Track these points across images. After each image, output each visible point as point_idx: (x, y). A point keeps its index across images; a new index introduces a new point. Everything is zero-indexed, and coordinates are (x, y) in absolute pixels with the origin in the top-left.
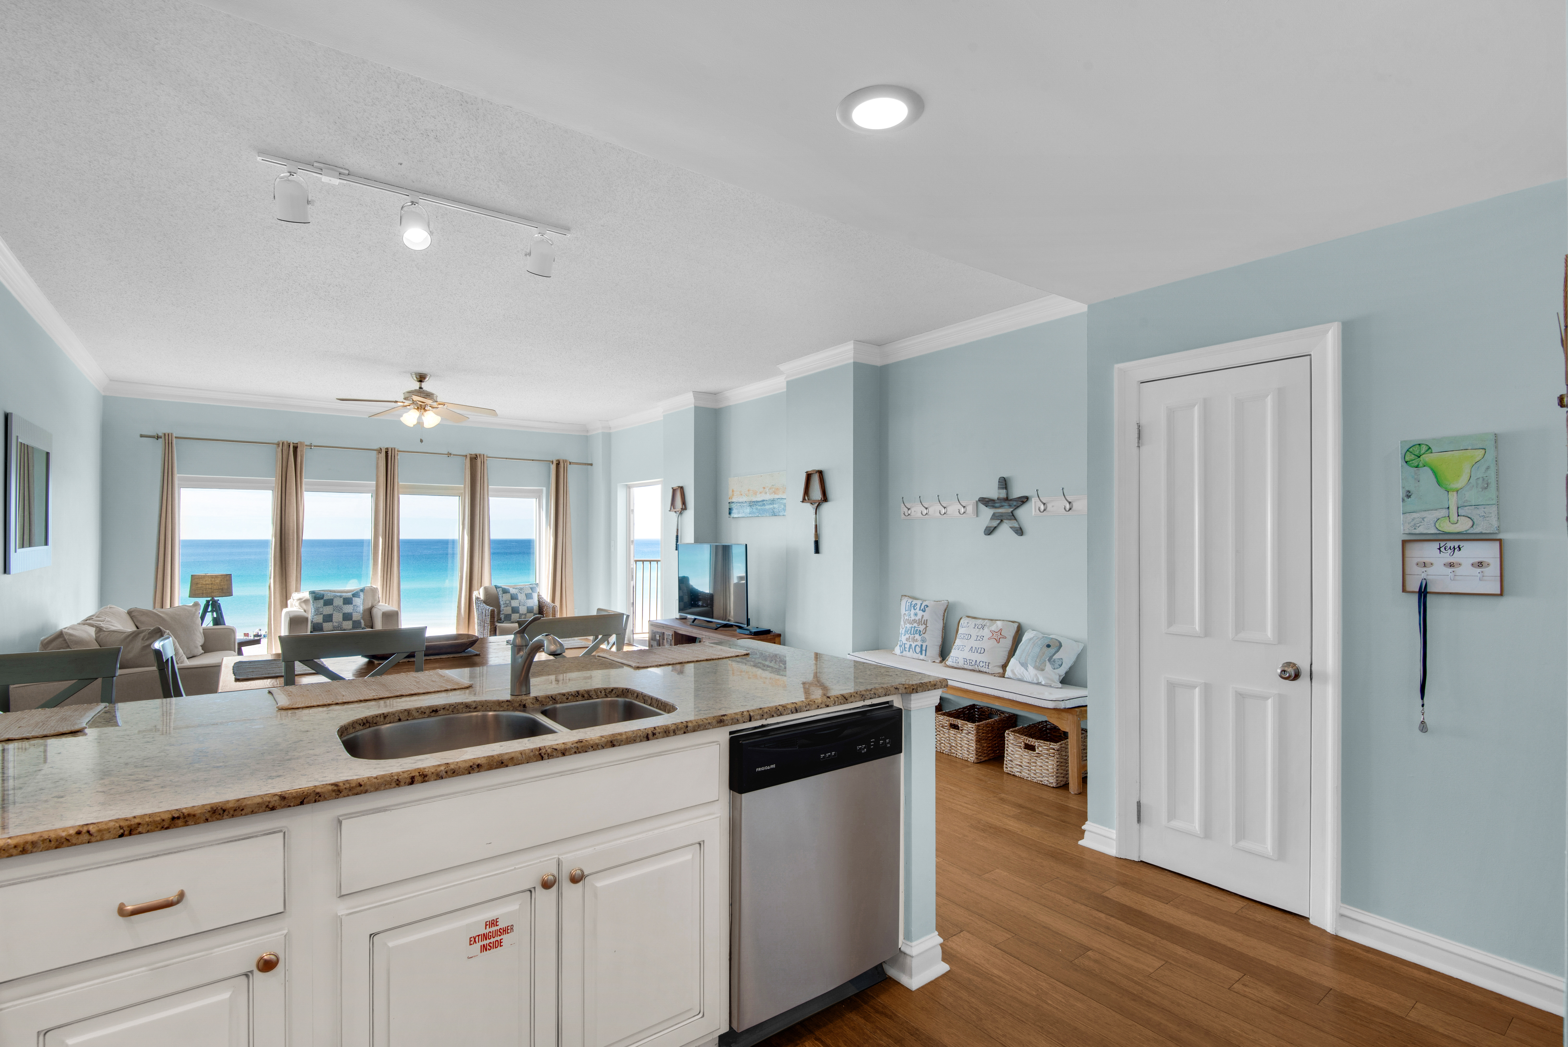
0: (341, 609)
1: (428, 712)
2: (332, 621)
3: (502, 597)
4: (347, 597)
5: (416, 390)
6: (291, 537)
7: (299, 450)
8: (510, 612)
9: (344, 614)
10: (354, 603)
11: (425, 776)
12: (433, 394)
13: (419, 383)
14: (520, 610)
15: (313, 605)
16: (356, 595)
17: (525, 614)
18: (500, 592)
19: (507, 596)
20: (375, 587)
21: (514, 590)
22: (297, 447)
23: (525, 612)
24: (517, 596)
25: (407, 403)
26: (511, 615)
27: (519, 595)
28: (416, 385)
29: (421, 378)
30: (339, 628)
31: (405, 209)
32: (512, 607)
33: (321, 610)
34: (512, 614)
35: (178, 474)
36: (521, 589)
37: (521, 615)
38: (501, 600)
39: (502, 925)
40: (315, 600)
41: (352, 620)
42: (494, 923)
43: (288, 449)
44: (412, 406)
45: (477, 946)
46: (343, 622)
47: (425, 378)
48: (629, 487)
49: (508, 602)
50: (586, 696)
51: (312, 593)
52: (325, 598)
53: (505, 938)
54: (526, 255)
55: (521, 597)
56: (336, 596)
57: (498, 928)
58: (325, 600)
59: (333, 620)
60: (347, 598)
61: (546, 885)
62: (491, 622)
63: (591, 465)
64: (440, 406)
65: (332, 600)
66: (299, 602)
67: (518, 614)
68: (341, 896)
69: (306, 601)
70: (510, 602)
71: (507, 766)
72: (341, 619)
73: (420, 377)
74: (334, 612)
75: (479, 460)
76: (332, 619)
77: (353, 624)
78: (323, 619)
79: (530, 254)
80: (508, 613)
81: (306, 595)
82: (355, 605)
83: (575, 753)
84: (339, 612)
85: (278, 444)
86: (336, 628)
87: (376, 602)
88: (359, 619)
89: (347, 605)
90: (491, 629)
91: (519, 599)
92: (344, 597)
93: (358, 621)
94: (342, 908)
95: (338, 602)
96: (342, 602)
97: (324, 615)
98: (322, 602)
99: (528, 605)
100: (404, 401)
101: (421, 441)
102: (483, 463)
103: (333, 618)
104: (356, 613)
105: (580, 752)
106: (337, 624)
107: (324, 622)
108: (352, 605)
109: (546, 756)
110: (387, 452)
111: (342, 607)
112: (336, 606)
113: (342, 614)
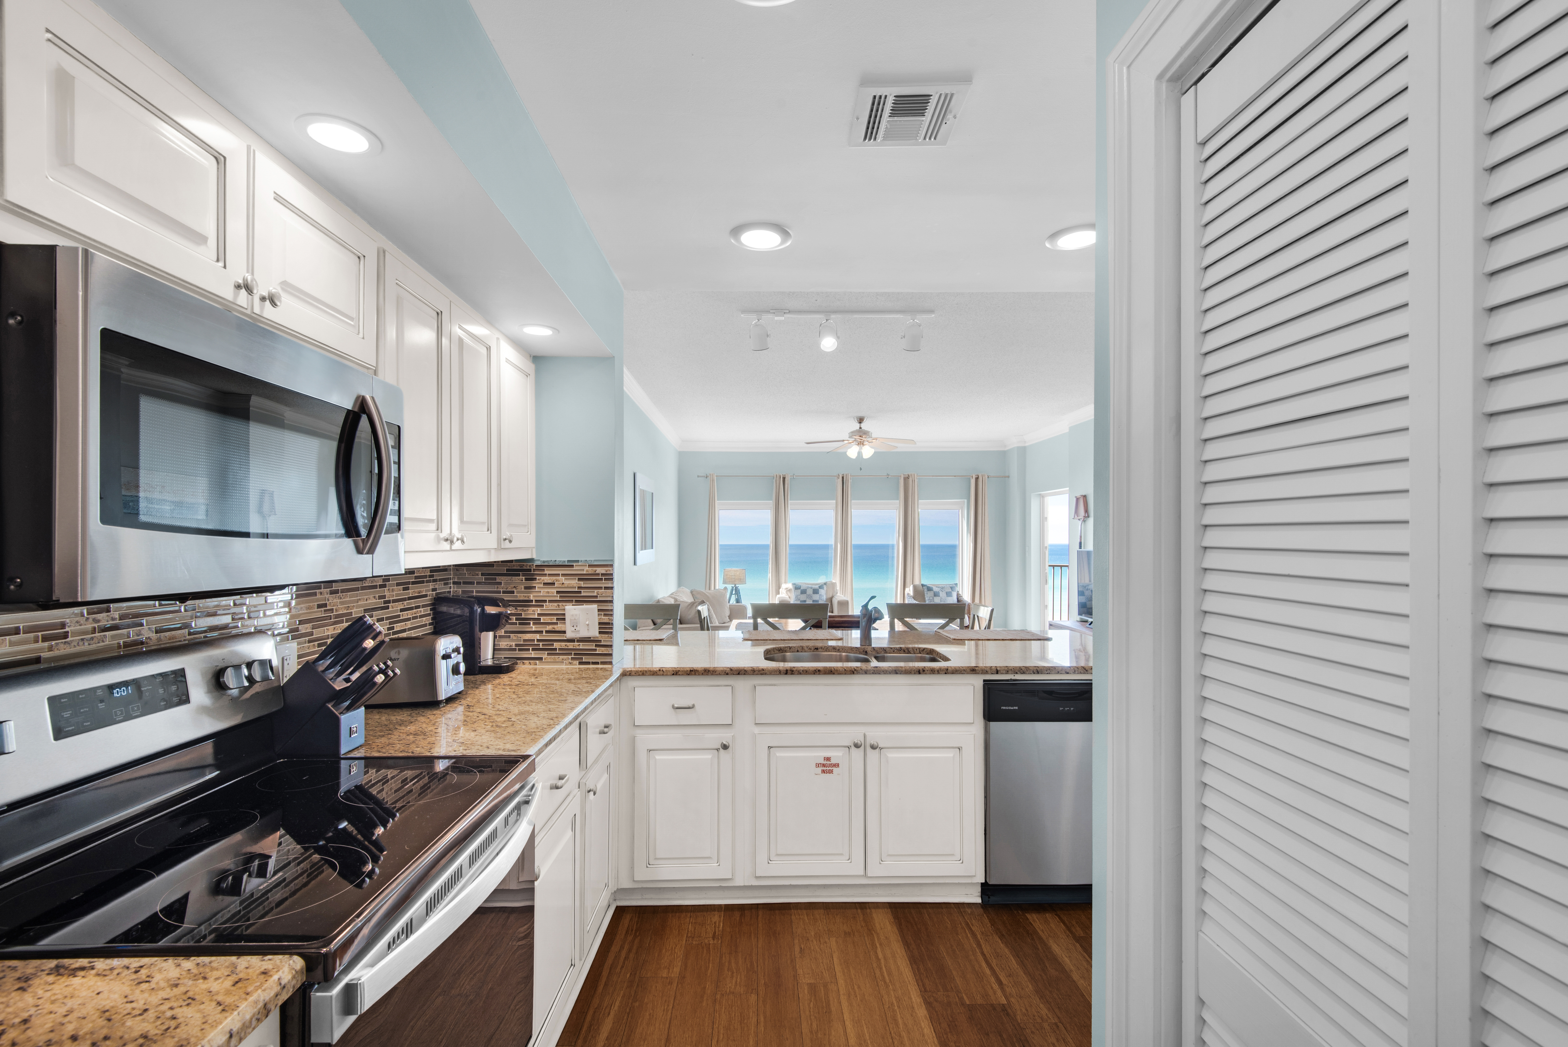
0: (812, 597)
1: (812, 648)
3: (928, 593)
4: (816, 588)
5: (857, 431)
7: (786, 480)
9: (814, 601)
10: (820, 593)
11: (793, 671)
12: (868, 432)
13: (859, 424)
14: (942, 602)
15: (795, 593)
16: (821, 587)
18: (927, 590)
19: (931, 594)
20: (834, 581)
21: (937, 588)
22: (785, 478)
24: (939, 594)
25: (851, 440)
27: (941, 593)
28: (857, 426)
29: (861, 420)
31: (822, 326)
33: (799, 596)
35: (717, 501)
36: (943, 588)
38: (927, 595)
39: (833, 761)
40: (796, 589)
42: (828, 759)
43: (779, 479)
44: (854, 443)
45: (820, 769)
47: (863, 420)
48: (1042, 497)
49: (931, 598)
50: (906, 651)
51: (794, 584)
52: (801, 588)
53: (835, 769)
54: (902, 338)
55: (943, 595)
56: (808, 588)
57: (831, 763)
58: (801, 590)
61: (857, 746)
63: (1008, 477)
64: (874, 441)
65: (806, 590)
66: (786, 590)
68: (756, 724)
69: (790, 590)
70: (934, 597)
71: (834, 674)
74: (807, 599)
75: (910, 479)
79: (904, 337)
81: (790, 586)
82: (821, 595)
83: (873, 673)
84: (810, 599)
85: (773, 477)
87: (835, 593)
89: (816, 595)
91: (941, 596)
92: (813, 588)
94: (757, 730)
95: (810, 592)
96: (813, 592)
97: (801, 601)
98: (799, 591)
99: (949, 601)
100: (849, 439)
101: (861, 469)
102: (913, 481)
104: (821, 601)
105: (875, 674)
108: (819, 595)
109: (855, 672)
110: (843, 478)
111: (812, 595)
112: (808, 595)
113: (812, 600)
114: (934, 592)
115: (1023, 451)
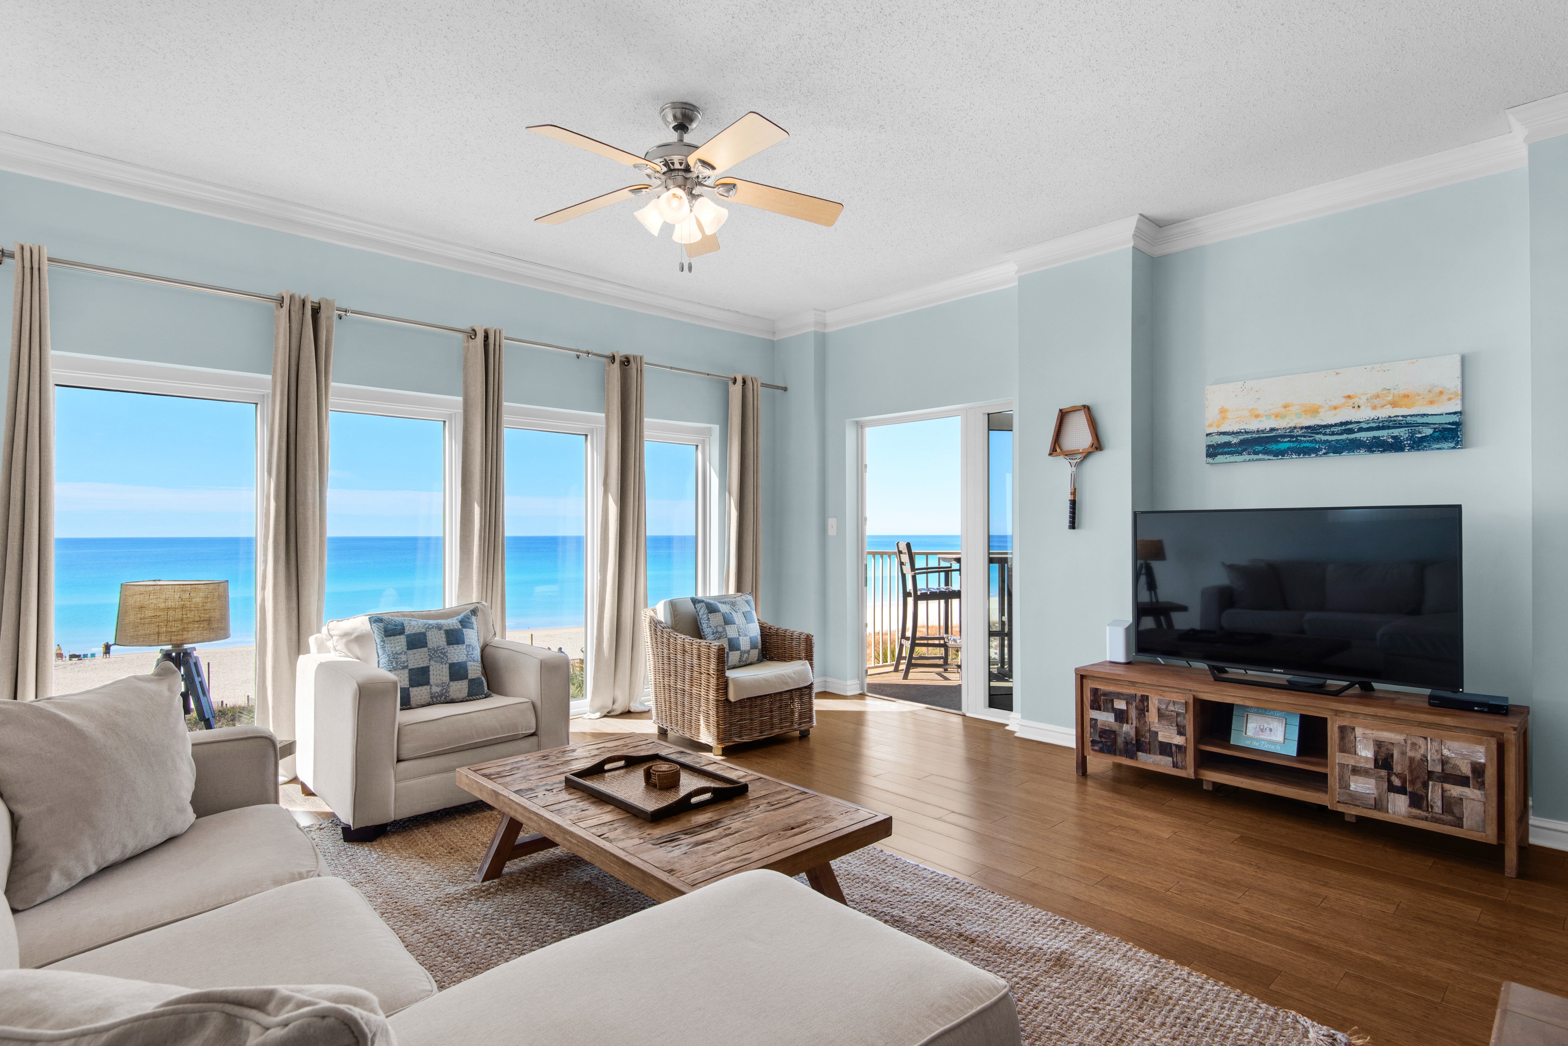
0: (444, 654)
2: (427, 683)
3: (708, 619)
4: (452, 628)
6: (310, 501)
7: (323, 315)
9: (452, 666)
10: (467, 642)
14: (741, 643)
15: (383, 647)
16: (465, 623)
17: (748, 652)
18: (703, 611)
19: (716, 619)
21: (723, 606)
22: (320, 308)
23: (748, 648)
24: (731, 617)
27: (734, 614)
29: (684, 119)
30: (443, 698)
32: (729, 639)
33: (403, 658)
35: (52, 349)
36: (733, 604)
37: (743, 653)
38: (704, 626)
40: (386, 636)
41: (467, 678)
43: (301, 312)
46: (452, 683)
47: (691, 120)
48: (860, 426)
49: (720, 629)
51: (376, 620)
52: (407, 632)
55: (738, 618)
56: (429, 627)
58: (408, 636)
59: (432, 681)
60: (452, 630)
62: (718, 670)
63: (785, 389)
65: (424, 634)
66: (344, 640)
67: (739, 652)
69: (360, 639)
70: (724, 630)
72: (446, 678)
73: (684, 116)
74: (432, 662)
75: (633, 365)
76: (427, 679)
77: (467, 688)
78: (410, 680)
81: (360, 623)
82: (469, 646)
84: (442, 663)
85: (281, 301)
86: (436, 698)
87: (491, 636)
88: (476, 676)
89: (455, 646)
90: (718, 685)
91: (737, 623)
92: (445, 628)
93: (478, 679)
95: (436, 640)
96: (444, 639)
97: (410, 670)
98: (402, 640)
99: (752, 635)
102: (640, 372)
103: (431, 677)
104: (472, 663)
106: (438, 689)
107: (411, 686)
108: (464, 646)
110: (487, 337)
111: (445, 650)
112: (434, 650)
113: (448, 665)
114: (723, 615)
115: (822, 341)
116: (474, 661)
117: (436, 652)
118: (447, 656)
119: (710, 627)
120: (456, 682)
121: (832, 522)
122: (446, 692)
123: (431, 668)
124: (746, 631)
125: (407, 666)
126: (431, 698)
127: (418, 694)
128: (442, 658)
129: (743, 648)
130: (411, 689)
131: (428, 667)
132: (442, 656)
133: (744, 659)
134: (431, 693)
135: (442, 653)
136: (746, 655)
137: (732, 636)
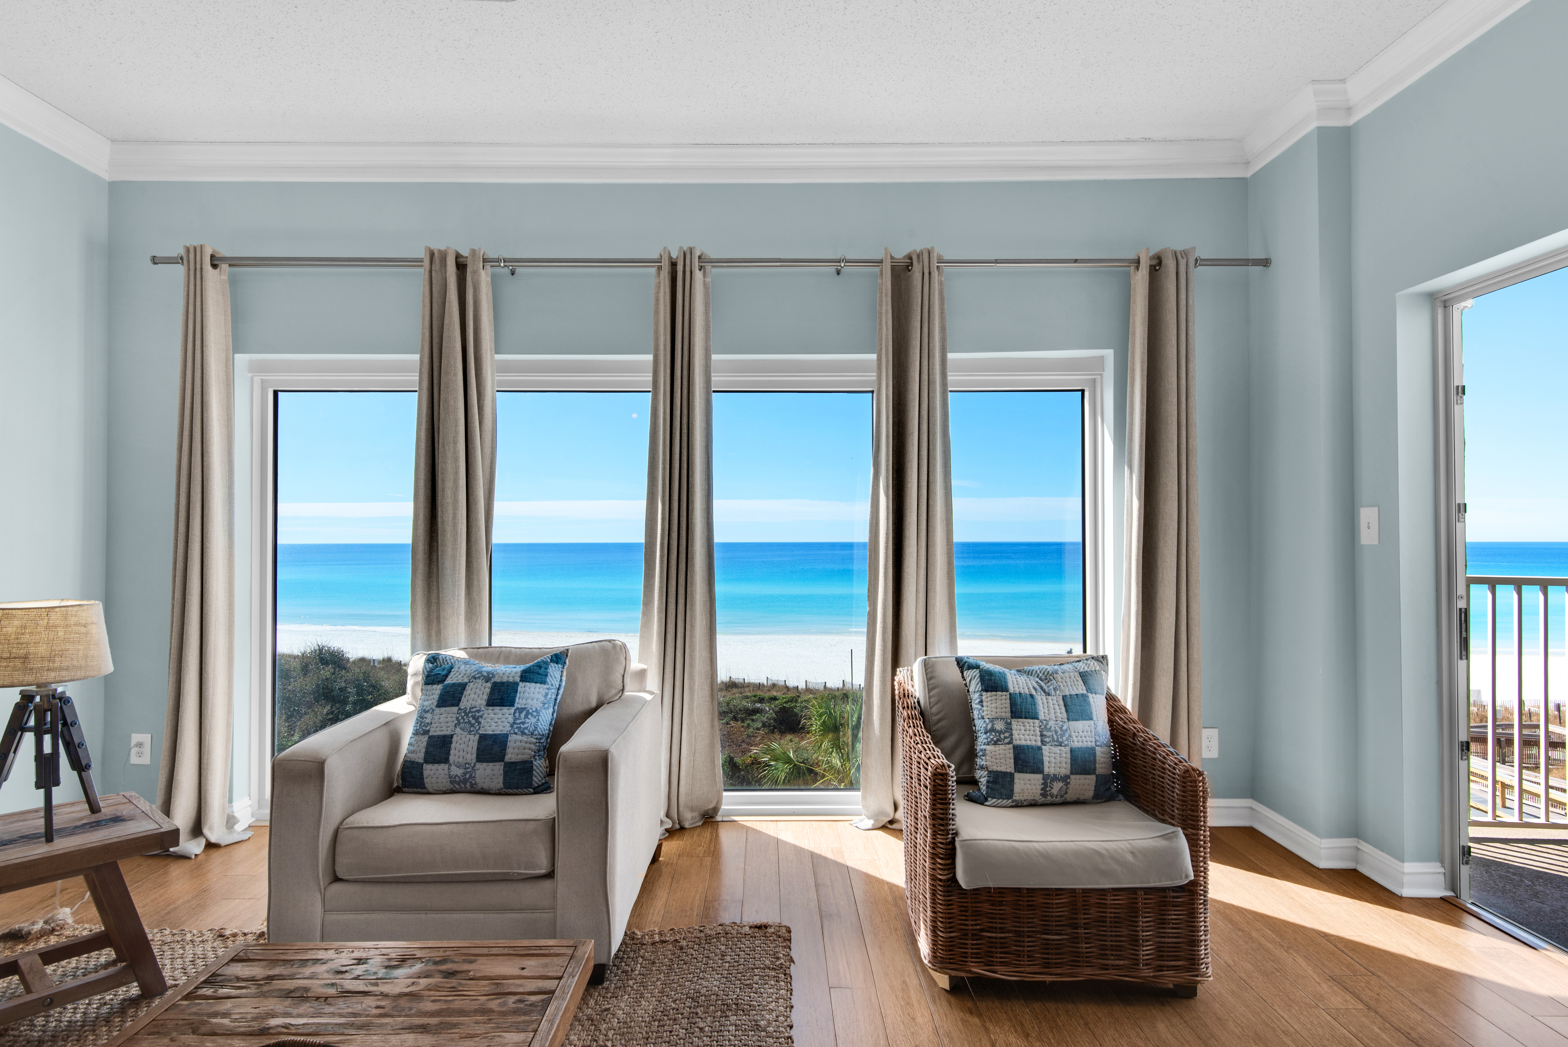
0: (476, 719)
2: (445, 760)
3: (981, 702)
4: (507, 679)
7: (466, 271)
8: (1008, 766)
9: (485, 739)
10: (519, 702)
14: (1046, 759)
15: (420, 699)
16: (530, 673)
17: (1065, 779)
18: (975, 686)
19: (997, 704)
21: (1023, 679)
22: (467, 262)
23: (1070, 770)
24: (1034, 704)
26: (1011, 775)
27: (1040, 698)
30: (465, 786)
32: (1015, 743)
34: (1017, 776)
36: (1047, 677)
37: (1049, 777)
38: (976, 713)
41: (501, 759)
43: (443, 270)
46: (478, 765)
48: (1442, 296)
49: (999, 726)
52: (449, 680)
55: (1050, 706)
56: (476, 675)
58: (446, 687)
59: (452, 758)
60: (502, 683)
62: (934, 817)
63: (1265, 263)
65: (468, 686)
70: (1009, 728)
72: (472, 757)
74: (458, 730)
75: (917, 268)
76: (448, 754)
77: (506, 774)
78: (428, 751)
80: (1003, 769)
82: (522, 710)
84: (471, 732)
86: (456, 783)
87: (614, 692)
88: (525, 757)
89: (497, 709)
90: (934, 846)
91: (1041, 716)
92: (497, 679)
93: (524, 762)
95: (475, 695)
96: (486, 696)
97: (430, 737)
98: (438, 691)
99: (1076, 744)
102: (928, 276)
103: (452, 752)
104: (519, 737)
106: (461, 771)
107: (427, 761)
108: (512, 710)
110: (674, 265)
111: (480, 714)
112: (465, 712)
113: (477, 737)
114: (1013, 699)
115: (1339, 144)
116: (523, 733)
117: (467, 714)
118: (480, 723)
119: (983, 718)
120: (485, 764)
121: (1368, 516)
122: (470, 777)
123: (455, 739)
124: (1062, 736)
125: (429, 731)
126: (451, 782)
127: (434, 773)
128: (472, 725)
129: (1049, 768)
130: (425, 765)
131: (452, 736)
132: (473, 722)
133: (1055, 791)
134: (450, 777)
135: (474, 717)
136: (1057, 786)
137: (1023, 743)
